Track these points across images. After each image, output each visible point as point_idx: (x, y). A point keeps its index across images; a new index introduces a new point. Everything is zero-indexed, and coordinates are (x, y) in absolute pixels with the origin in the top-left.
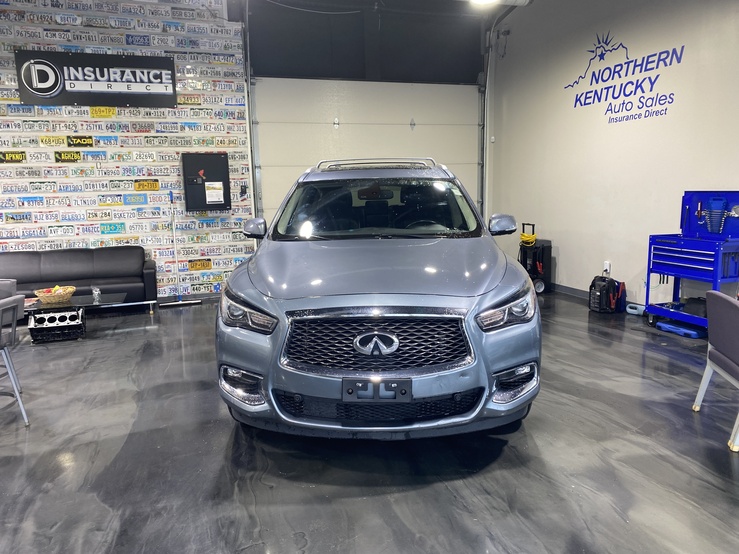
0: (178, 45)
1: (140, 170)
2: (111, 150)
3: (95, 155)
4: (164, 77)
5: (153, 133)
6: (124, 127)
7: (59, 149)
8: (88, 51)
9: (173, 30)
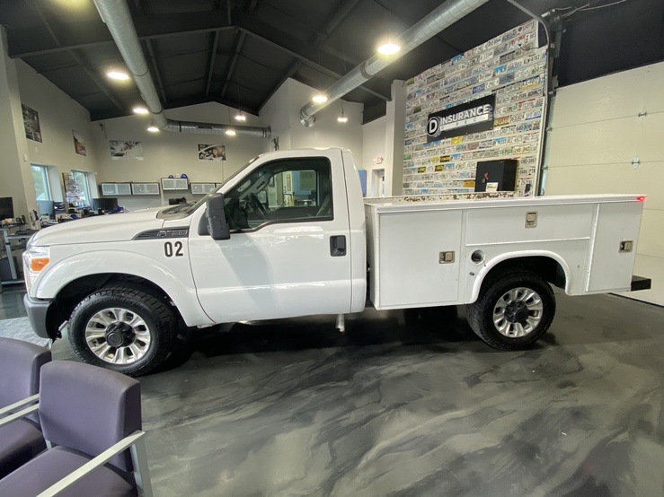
0: (500, 83)
1: (468, 174)
2: (456, 162)
3: (450, 166)
4: (485, 109)
5: (478, 150)
6: (463, 148)
7: (437, 164)
8: (455, 105)
9: (498, 73)
